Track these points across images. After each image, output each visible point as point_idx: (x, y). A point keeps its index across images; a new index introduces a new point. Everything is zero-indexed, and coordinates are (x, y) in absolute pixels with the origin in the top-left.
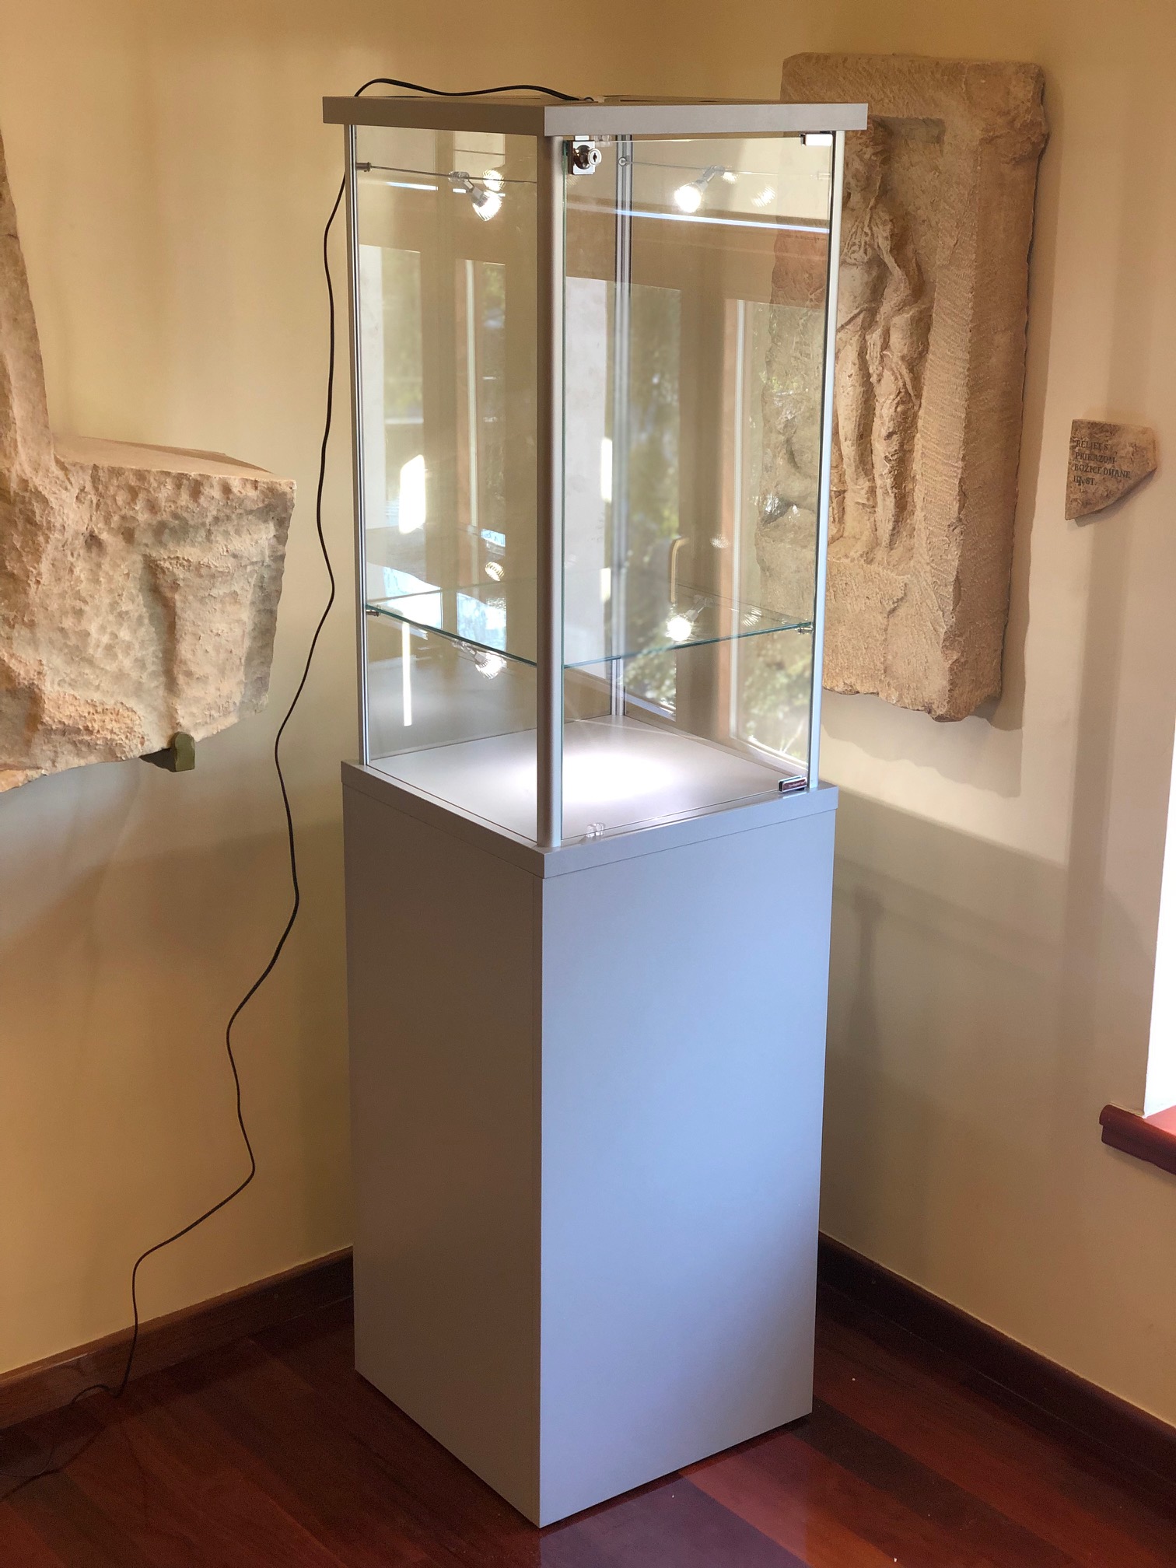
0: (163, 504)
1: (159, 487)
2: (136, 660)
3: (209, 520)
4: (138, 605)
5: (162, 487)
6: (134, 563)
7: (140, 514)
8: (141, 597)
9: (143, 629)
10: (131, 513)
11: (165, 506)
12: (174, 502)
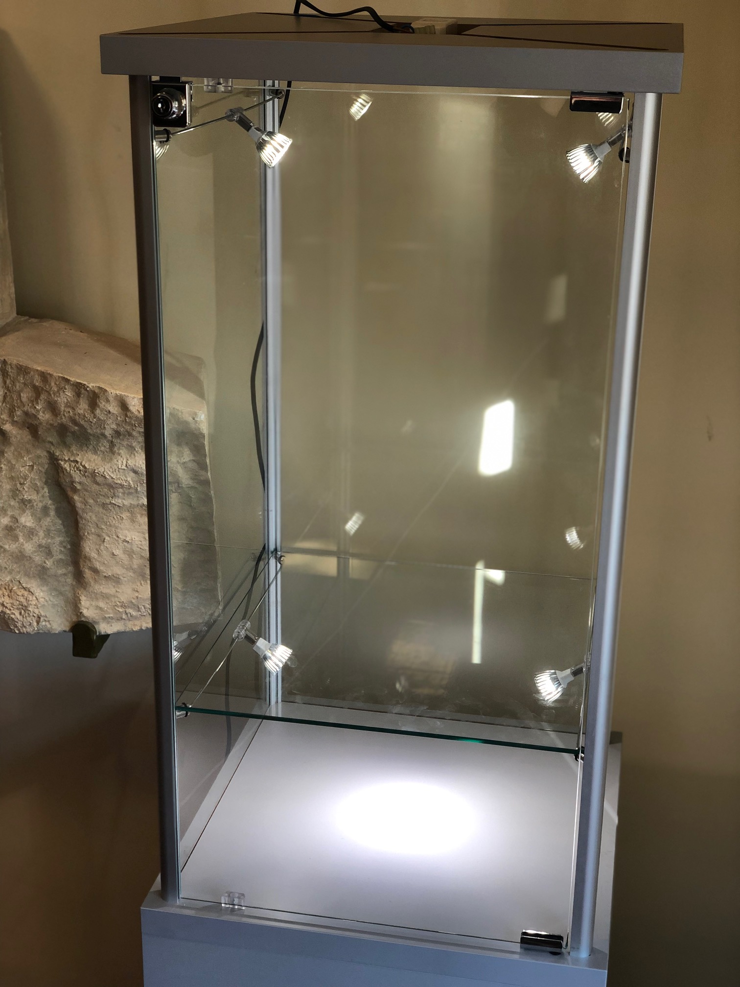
0: (62, 409)
1: (58, 391)
2: (40, 546)
3: (108, 432)
4: (43, 496)
5: (61, 392)
6: (39, 457)
7: (41, 414)
8: (46, 490)
9: (48, 519)
10: (33, 412)
11: (64, 411)
12: (73, 409)
